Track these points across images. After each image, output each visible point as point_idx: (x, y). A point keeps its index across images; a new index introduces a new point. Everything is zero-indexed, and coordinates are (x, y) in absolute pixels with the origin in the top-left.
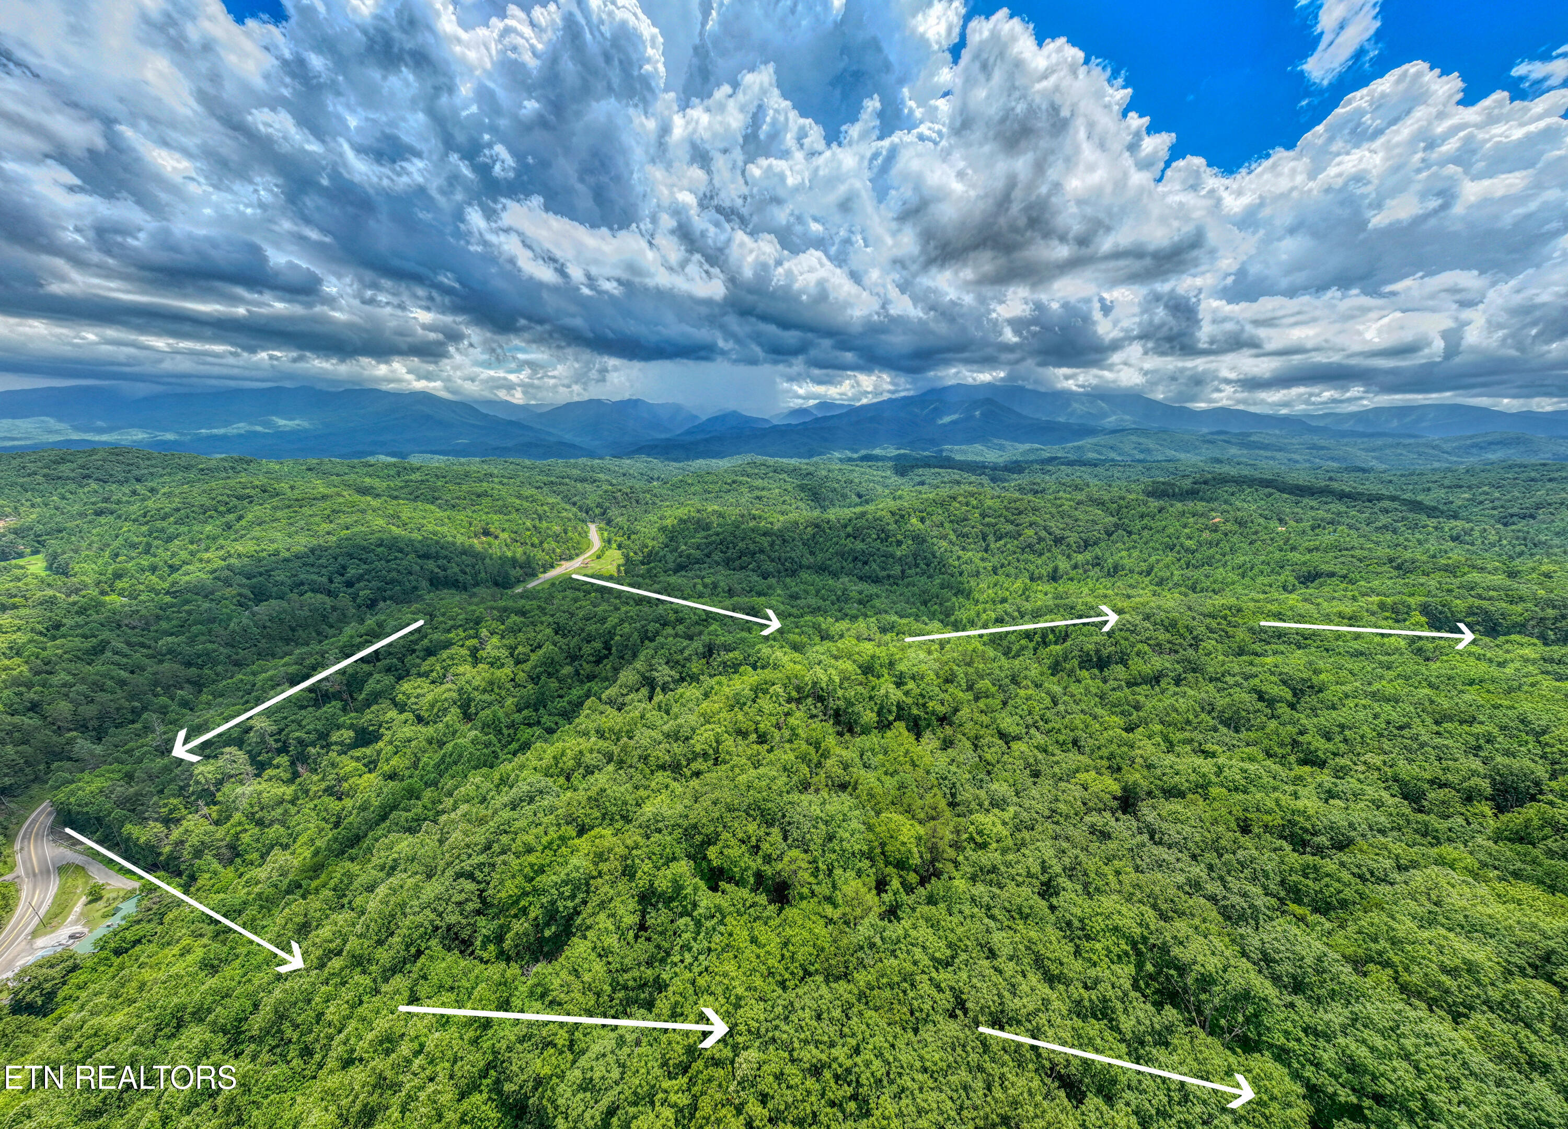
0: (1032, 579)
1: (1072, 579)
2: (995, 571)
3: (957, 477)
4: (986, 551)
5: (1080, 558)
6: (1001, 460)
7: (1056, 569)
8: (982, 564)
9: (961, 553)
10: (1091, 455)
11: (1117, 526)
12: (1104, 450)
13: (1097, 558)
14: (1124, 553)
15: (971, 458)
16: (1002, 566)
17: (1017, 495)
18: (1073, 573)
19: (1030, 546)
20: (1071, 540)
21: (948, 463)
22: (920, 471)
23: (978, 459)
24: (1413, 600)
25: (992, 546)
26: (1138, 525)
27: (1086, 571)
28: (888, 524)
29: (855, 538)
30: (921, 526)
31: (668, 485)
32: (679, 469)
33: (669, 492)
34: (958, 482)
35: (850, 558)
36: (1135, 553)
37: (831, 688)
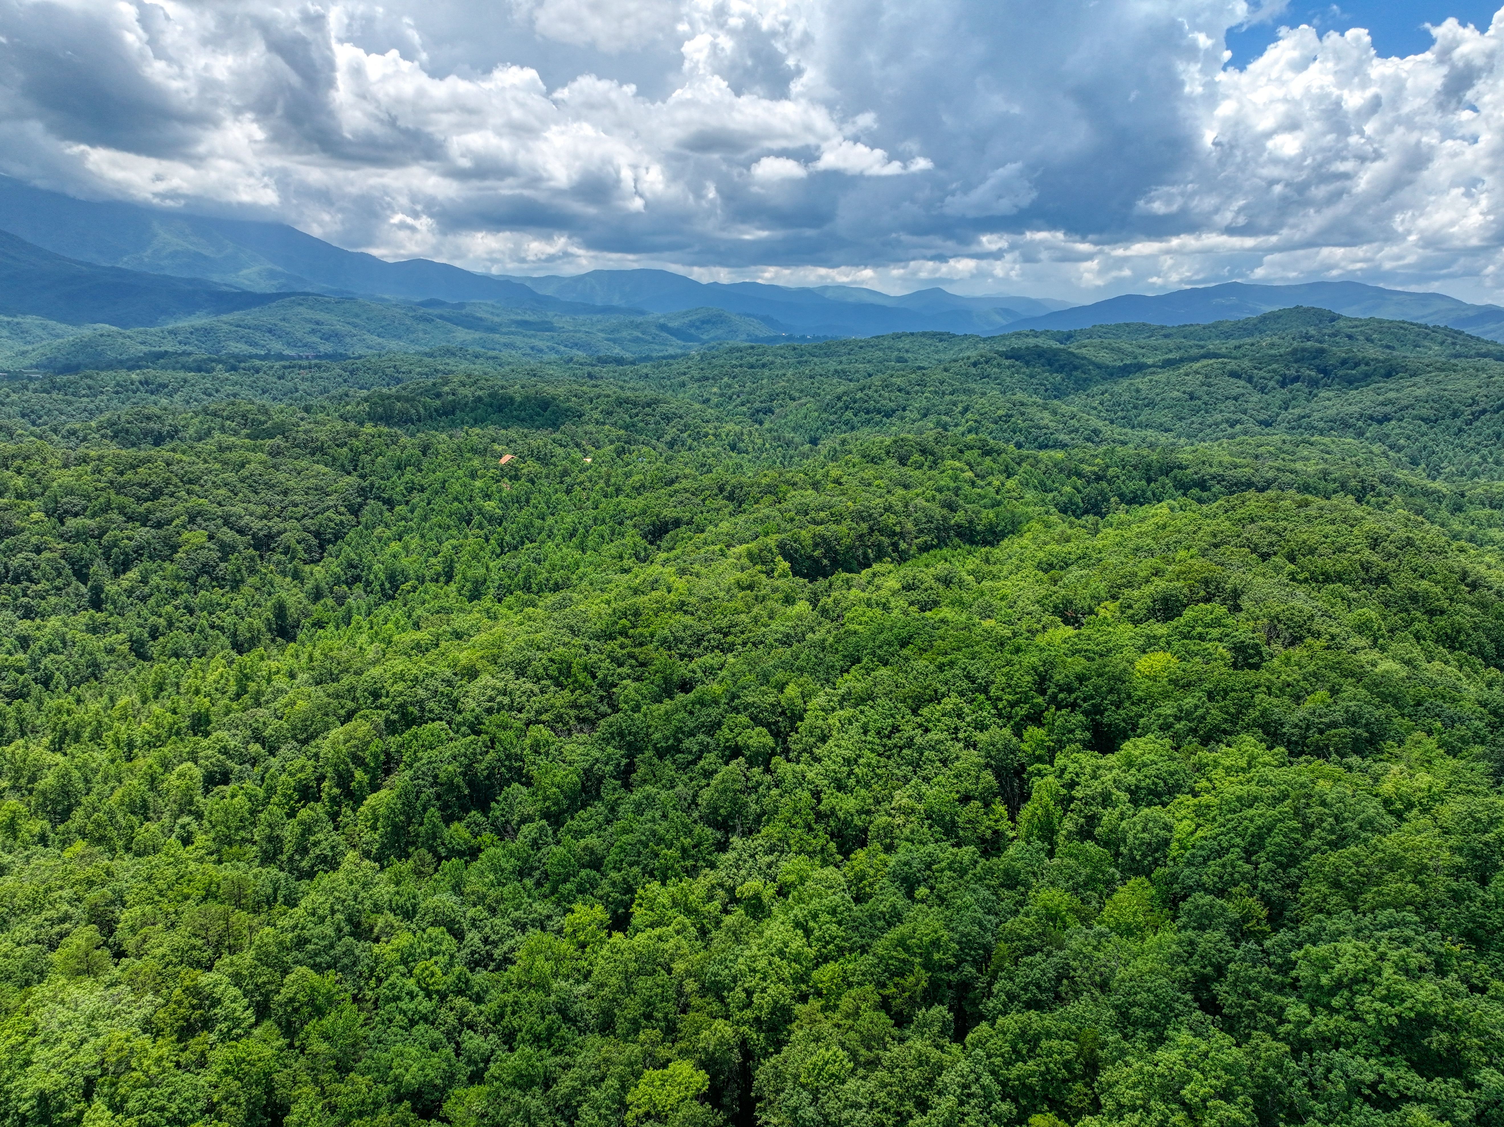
0: (239, 648)
1: (319, 624)
2: (139, 649)
4: (97, 603)
5: (318, 573)
7: (280, 610)
8: (96, 643)
9: (24, 626)
10: (237, 347)
11: (362, 492)
12: (257, 336)
13: (351, 565)
14: (395, 546)
16: (154, 634)
17: (112, 449)
18: (317, 610)
19: (206, 569)
20: (290, 538)
24: (772, 541)
25: (111, 588)
26: (398, 485)
27: (341, 600)
36: (414, 542)
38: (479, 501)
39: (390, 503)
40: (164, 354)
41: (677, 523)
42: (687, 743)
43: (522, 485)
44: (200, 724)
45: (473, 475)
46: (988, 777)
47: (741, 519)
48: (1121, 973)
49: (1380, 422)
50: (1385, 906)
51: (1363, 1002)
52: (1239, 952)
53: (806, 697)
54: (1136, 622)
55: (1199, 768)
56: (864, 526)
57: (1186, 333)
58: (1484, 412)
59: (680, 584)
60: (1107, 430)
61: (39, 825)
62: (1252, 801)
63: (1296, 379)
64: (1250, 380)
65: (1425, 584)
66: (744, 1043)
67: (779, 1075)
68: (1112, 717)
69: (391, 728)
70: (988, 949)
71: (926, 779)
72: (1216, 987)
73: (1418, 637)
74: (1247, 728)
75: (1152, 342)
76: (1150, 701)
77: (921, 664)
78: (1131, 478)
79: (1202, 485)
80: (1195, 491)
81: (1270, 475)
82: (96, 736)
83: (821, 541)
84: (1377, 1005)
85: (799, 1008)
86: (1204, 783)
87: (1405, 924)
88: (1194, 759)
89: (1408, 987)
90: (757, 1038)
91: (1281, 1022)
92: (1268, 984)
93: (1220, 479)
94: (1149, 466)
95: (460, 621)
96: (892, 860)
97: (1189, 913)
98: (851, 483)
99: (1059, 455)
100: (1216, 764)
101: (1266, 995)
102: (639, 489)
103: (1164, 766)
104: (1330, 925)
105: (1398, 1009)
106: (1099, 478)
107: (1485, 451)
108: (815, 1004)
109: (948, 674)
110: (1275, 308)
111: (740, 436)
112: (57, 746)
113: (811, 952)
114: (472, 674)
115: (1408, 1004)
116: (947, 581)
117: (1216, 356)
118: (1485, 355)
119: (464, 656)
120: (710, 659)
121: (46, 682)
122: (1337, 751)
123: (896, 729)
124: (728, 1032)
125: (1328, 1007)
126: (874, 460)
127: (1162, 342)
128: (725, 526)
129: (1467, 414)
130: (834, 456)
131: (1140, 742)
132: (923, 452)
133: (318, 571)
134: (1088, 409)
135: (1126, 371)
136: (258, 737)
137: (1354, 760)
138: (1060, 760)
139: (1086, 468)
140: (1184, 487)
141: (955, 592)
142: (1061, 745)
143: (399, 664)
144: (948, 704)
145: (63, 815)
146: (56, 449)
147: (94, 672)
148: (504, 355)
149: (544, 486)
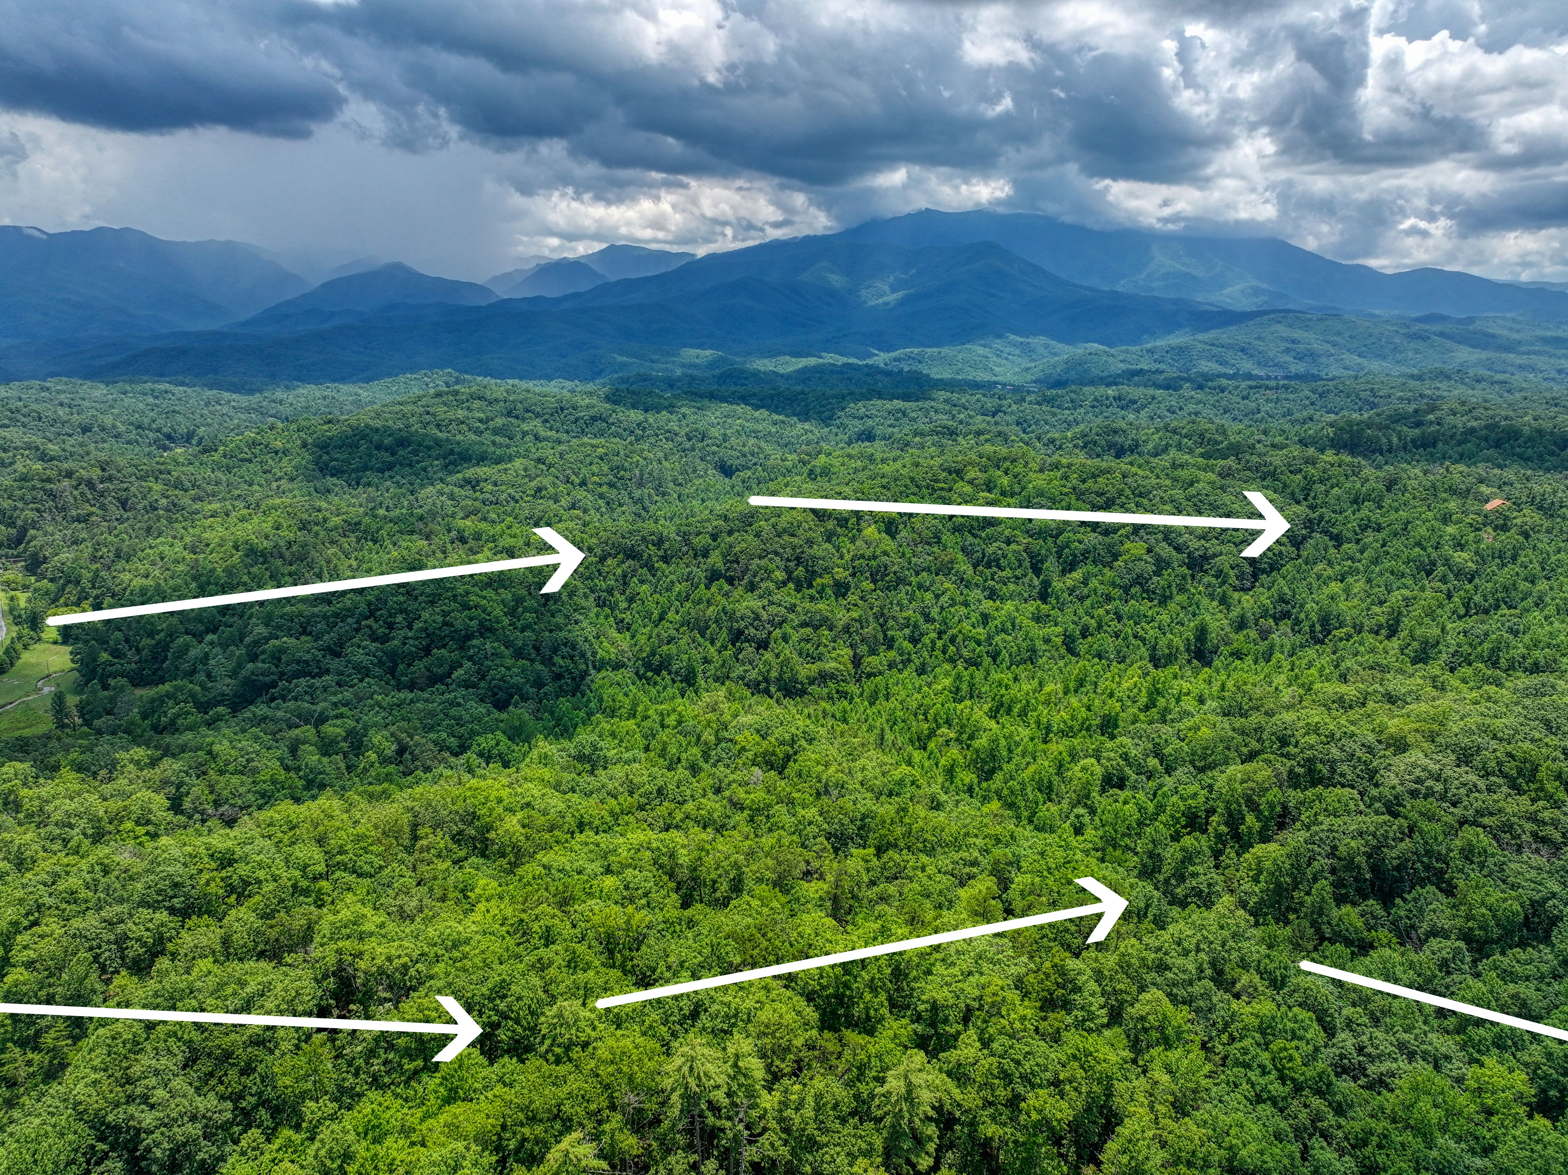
0: (1156, 662)
1: (1238, 655)
3: (945, 420)
4: (1044, 596)
5: (1247, 602)
6: (1025, 378)
7: (1202, 633)
8: (1038, 631)
9: (987, 605)
10: (1207, 366)
12: (1229, 355)
13: (1282, 600)
14: (1335, 587)
15: (964, 373)
16: (1085, 633)
17: (1080, 458)
18: (1238, 639)
19: (1140, 580)
20: (1224, 561)
21: (917, 388)
22: (861, 407)
23: (980, 376)
25: (1057, 584)
26: (1350, 521)
27: (1264, 634)
28: (810, 542)
29: (731, 581)
30: (888, 544)
31: (216, 456)
32: (248, 410)
33: (219, 474)
34: (952, 433)
35: (724, 635)
36: (1358, 585)
37: (741, 1098)
38: (1447, 550)
39: (1338, 540)
40: (1140, 372)
43: (1512, 538)
44: (1109, 726)
45: (1446, 519)
61: (968, 777)
82: (1023, 714)
95: (1396, 684)
112: (993, 714)
114: (1400, 746)
119: (1394, 724)
121: (995, 656)
136: (1157, 753)
143: (1316, 715)
145: (988, 775)
146: (1037, 455)
147: (1031, 657)
148: (1517, 379)
149: (1543, 542)
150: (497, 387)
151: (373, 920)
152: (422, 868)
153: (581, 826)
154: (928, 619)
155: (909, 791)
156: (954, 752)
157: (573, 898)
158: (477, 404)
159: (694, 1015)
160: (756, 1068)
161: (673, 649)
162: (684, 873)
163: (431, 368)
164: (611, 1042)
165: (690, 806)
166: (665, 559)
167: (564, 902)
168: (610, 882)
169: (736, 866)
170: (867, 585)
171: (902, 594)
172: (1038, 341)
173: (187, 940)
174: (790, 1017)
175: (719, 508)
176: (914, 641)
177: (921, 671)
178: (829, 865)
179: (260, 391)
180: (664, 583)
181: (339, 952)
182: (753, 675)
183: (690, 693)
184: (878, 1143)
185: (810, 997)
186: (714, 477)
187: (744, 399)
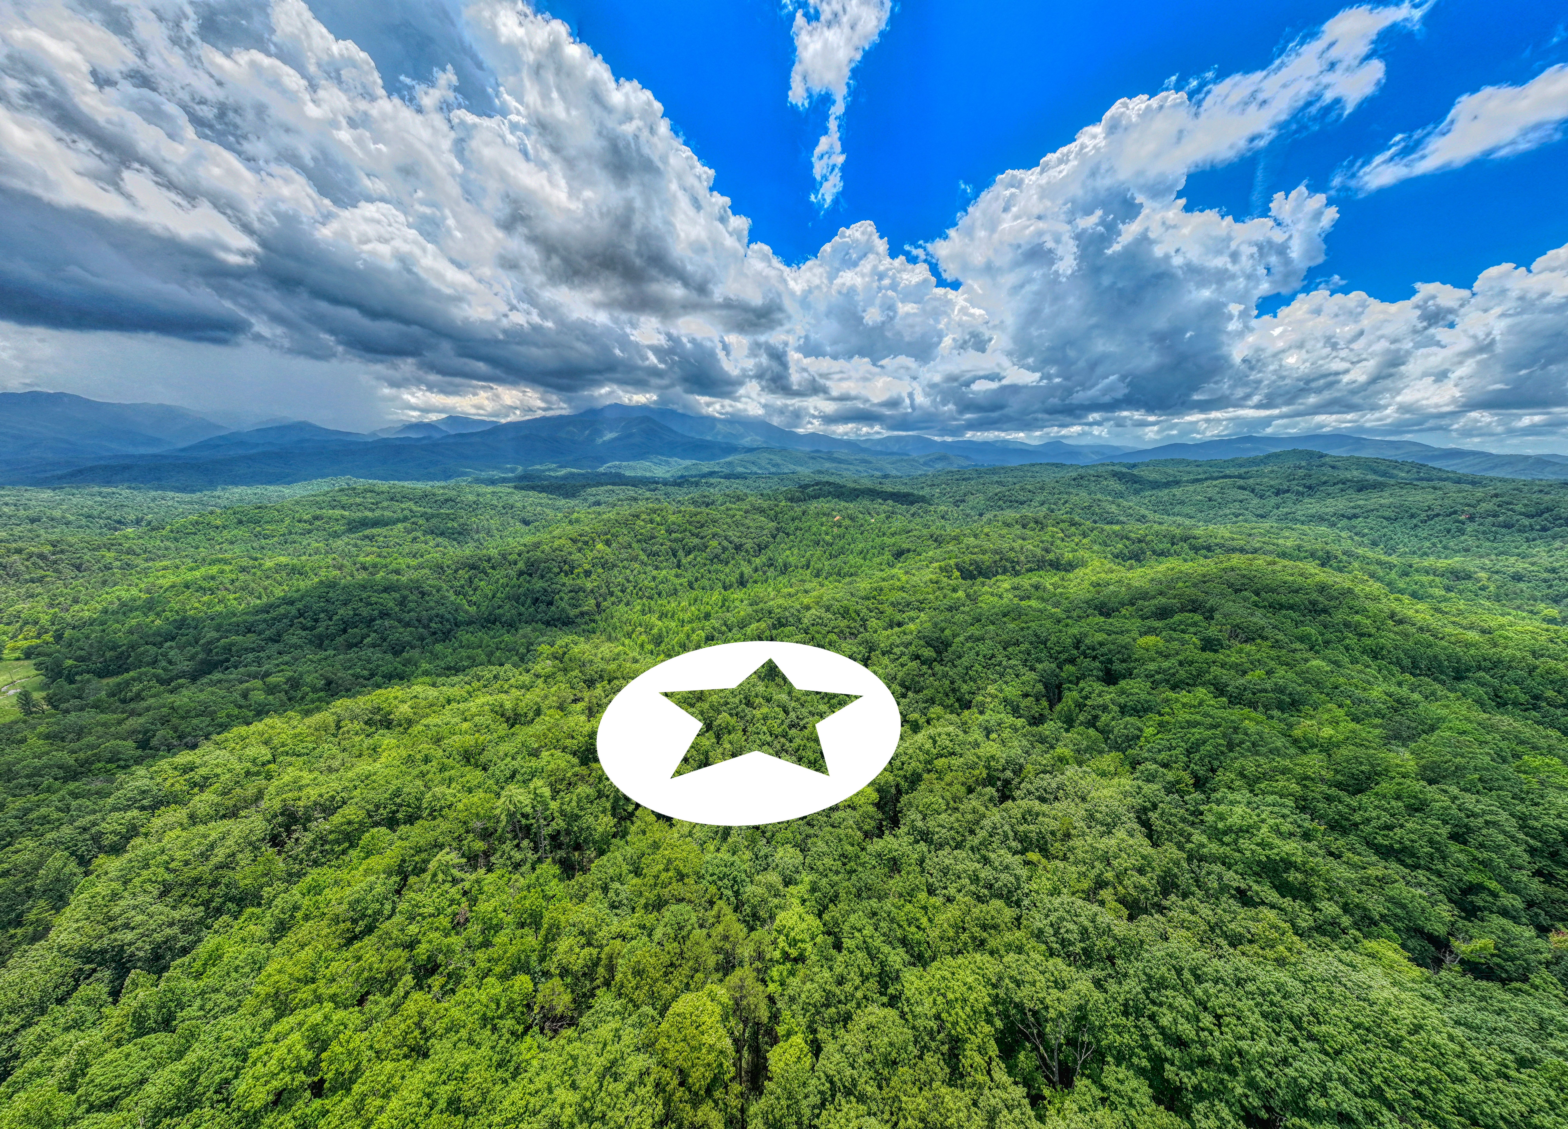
0: (725, 589)
1: (756, 582)
2: (691, 586)
3: (632, 493)
4: (679, 567)
5: (757, 561)
6: (668, 475)
7: (742, 575)
8: (677, 581)
9: (655, 572)
10: (740, 470)
11: (777, 529)
12: (748, 465)
13: (770, 559)
14: (788, 552)
15: (639, 473)
16: (697, 580)
17: (692, 508)
18: (755, 576)
19: (717, 556)
20: (748, 546)
21: (619, 480)
22: (593, 490)
23: (648, 474)
24: (952, 562)
25: (684, 561)
26: (792, 527)
27: (765, 573)
28: (570, 553)
29: (530, 575)
30: (608, 550)
31: (164, 533)
32: (191, 503)
33: (168, 544)
34: (635, 499)
35: (529, 601)
36: (796, 552)
37: (539, 808)
38: (823, 536)
39: (788, 534)
40: (715, 472)
41: (909, 551)
42: (895, 650)
43: (843, 530)
44: (707, 616)
45: (822, 524)
46: (1040, 687)
47: (938, 551)
48: (1093, 794)
49: (1349, 519)
50: (1272, 793)
51: (1244, 843)
52: (1168, 799)
53: (955, 636)
54: (1143, 619)
55: (1167, 701)
56: (998, 557)
57: (1211, 464)
58: (1438, 515)
59: (904, 578)
60: (1150, 515)
61: (650, 647)
62: (1196, 724)
63: (1288, 491)
64: (1253, 491)
65: (1358, 617)
66: (897, 785)
67: (910, 804)
68: (1117, 666)
69: (774, 627)
70: (1021, 767)
71: (1006, 683)
72: (1150, 814)
73: (1347, 649)
74: (1203, 684)
75: (1188, 469)
76: (1141, 661)
77: (1011, 626)
78: (1161, 542)
79: (1209, 548)
80: (1204, 552)
81: (1258, 545)
82: (672, 616)
83: (973, 563)
84: (1253, 847)
85: (925, 776)
86: (1167, 710)
87: (1286, 806)
88: (1164, 696)
89: (1277, 842)
90: (904, 785)
91: (1188, 841)
92: (1183, 820)
93: (1221, 546)
94: (1174, 537)
95: (808, 586)
96: (981, 718)
97: (1142, 772)
98: (994, 536)
99: (1117, 528)
100: (1177, 700)
101: (1181, 825)
102: (893, 535)
103: (1143, 696)
104: (1230, 797)
105: (1268, 852)
106: (1140, 541)
107: (1434, 540)
108: (933, 776)
109: (1025, 633)
110: (1278, 450)
111: (947, 513)
112: (660, 619)
113: (935, 751)
114: (808, 608)
115: (1275, 851)
116: (1037, 587)
117: (1230, 477)
118: (1445, 480)
119: (806, 601)
120: (912, 614)
121: (659, 594)
122: (1265, 706)
123: (993, 656)
124: (891, 778)
125: (1221, 840)
126: (1008, 525)
127: (1195, 469)
128: (931, 553)
129: (1423, 516)
130: (989, 522)
131: (1131, 682)
132: (1036, 522)
133: (758, 561)
134: (1138, 504)
135: (1167, 485)
136: (726, 625)
137: (1276, 713)
138: (1082, 684)
139: (1133, 535)
140: (1196, 549)
141: (1040, 593)
142: (1083, 677)
143: (781, 601)
144: (1023, 647)
145: (658, 644)
146: (672, 508)
147: (675, 592)
148: (844, 473)
149: (852, 531)
150: (382, 485)
151: (307, 777)
152: (343, 743)
153: (449, 702)
154: (628, 581)
155: (623, 657)
156: (643, 637)
157: (443, 738)
158: (369, 495)
159: (513, 776)
160: (547, 792)
161: (501, 611)
162: (509, 713)
163: (336, 475)
164: (465, 801)
165: (512, 681)
166: (493, 568)
167: (438, 741)
168: (465, 726)
169: (536, 703)
170: (600, 570)
171: (615, 572)
172: (673, 460)
173: (157, 823)
174: (563, 765)
175: (522, 541)
176: (623, 591)
177: (627, 604)
178: (586, 694)
179: (201, 491)
180: (493, 580)
181: (284, 800)
182: (546, 618)
183: (513, 631)
184: (608, 805)
185: (574, 754)
186: (519, 526)
187: (533, 488)
